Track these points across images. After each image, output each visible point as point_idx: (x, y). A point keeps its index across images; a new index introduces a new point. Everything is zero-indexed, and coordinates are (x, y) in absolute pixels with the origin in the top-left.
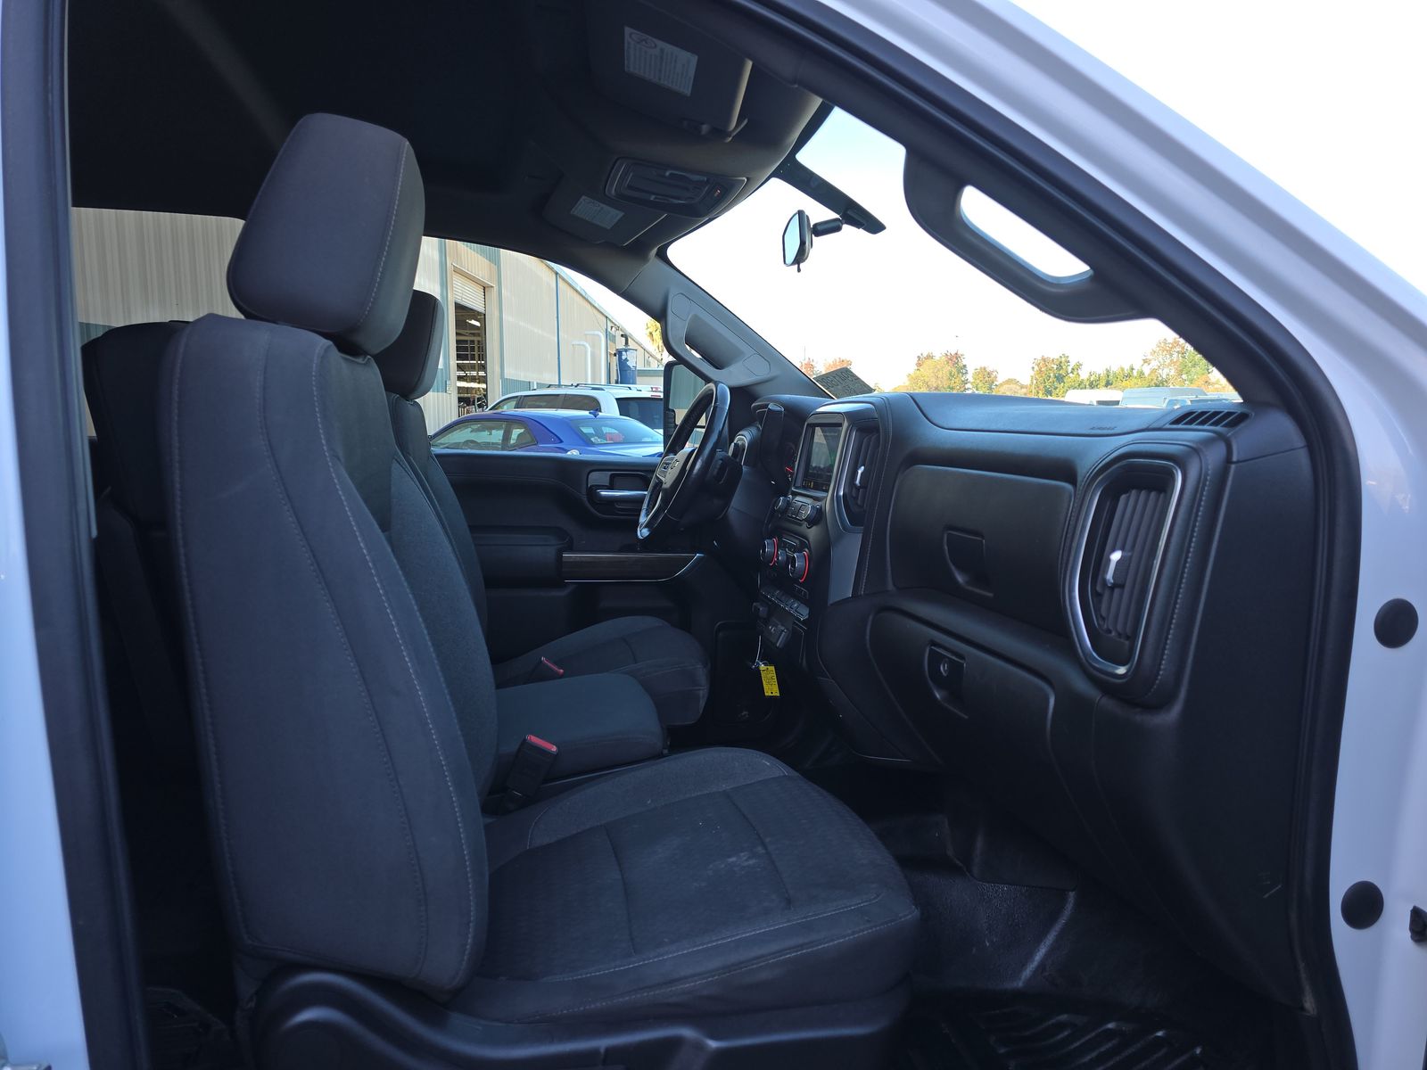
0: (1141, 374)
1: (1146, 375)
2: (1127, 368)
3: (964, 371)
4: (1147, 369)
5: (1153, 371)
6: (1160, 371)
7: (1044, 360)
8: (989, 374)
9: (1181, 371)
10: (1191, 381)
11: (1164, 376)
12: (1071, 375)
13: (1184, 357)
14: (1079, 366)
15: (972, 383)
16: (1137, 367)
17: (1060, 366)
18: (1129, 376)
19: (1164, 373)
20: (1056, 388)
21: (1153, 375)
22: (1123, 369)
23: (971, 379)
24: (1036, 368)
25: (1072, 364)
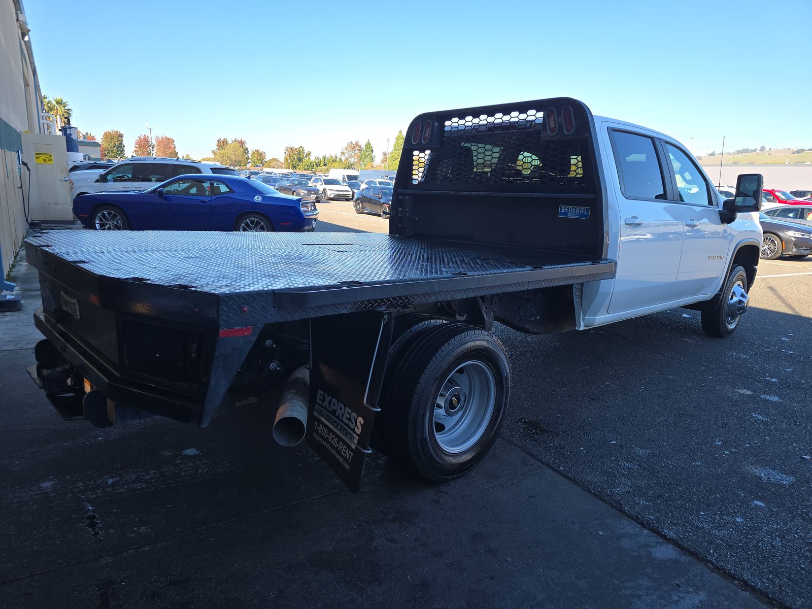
0: (341, 160)
1: (343, 160)
2: (333, 156)
3: (247, 152)
4: (343, 159)
5: (347, 159)
6: (350, 159)
7: (291, 148)
8: (261, 155)
9: (360, 160)
10: (365, 165)
11: (352, 162)
12: (306, 158)
13: (361, 153)
14: (309, 153)
15: (251, 159)
16: (338, 156)
17: (300, 153)
18: (334, 161)
19: (352, 160)
20: (298, 165)
21: (347, 161)
22: (332, 157)
23: (250, 157)
24: (287, 153)
25: (306, 152)
